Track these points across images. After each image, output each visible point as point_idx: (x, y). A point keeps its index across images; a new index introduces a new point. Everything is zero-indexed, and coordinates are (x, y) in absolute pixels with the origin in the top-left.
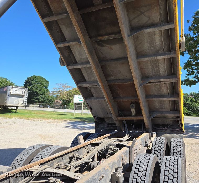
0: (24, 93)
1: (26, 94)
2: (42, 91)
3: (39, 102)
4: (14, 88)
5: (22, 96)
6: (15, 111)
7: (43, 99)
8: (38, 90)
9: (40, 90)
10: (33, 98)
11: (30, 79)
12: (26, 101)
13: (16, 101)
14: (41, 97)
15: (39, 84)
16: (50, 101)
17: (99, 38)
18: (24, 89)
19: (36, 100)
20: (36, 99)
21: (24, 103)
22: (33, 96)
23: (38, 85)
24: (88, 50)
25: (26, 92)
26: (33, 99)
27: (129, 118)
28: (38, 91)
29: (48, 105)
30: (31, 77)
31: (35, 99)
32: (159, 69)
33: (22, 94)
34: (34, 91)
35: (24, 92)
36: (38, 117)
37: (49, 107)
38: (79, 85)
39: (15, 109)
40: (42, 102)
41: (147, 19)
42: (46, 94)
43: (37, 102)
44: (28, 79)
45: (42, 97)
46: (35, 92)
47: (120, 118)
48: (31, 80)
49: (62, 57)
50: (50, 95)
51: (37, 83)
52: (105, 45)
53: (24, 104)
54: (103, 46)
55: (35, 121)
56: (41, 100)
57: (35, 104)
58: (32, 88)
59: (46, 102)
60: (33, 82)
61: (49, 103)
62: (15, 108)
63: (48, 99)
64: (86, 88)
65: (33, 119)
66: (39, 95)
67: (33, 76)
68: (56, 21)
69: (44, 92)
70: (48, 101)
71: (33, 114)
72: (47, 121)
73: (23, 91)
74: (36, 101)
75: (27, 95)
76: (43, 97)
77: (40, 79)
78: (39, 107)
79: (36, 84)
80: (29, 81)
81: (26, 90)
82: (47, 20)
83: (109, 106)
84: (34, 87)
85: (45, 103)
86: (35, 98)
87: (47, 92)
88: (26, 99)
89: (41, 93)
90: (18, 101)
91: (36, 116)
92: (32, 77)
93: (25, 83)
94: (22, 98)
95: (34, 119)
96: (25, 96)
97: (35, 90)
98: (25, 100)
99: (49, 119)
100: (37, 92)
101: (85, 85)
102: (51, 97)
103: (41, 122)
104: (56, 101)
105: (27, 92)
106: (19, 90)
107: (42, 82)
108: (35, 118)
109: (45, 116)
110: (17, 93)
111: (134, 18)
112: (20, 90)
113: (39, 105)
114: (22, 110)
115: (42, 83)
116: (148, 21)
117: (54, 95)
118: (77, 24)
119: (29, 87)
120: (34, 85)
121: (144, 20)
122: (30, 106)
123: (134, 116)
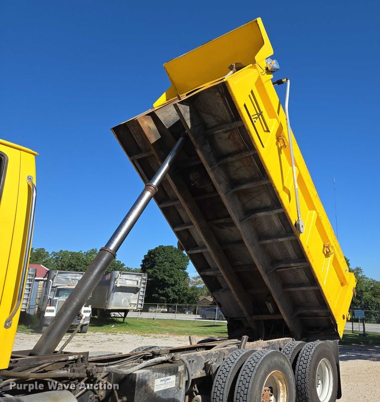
0: (139, 283)
1: (142, 285)
2: (175, 277)
3: (168, 302)
4: (123, 274)
5: (135, 290)
6: (121, 320)
7: (176, 294)
8: (168, 276)
9: (171, 276)
10: (157, 292)
11: (154, 254)
12: (142, 300)
13: (125, 301)
14: (172, 289)
15: (170, 262)
16: (190, 298)
17: (216, 222)
18: (141, 275)
19: (161, 298)
20: (163, 295)
21: (139, 303)
22: (157, 289)
23: (167, 264)
24: (204, 236)
25: (142, 282)
26: (157, 295)
27: (265, 317)
28: (167, 278)
29: (186, 307)
30: (154, 250)
31: (160, 295)
32: (287, 251)
33: (137, 286)
34: (160, 278)
35: (140, 281)
36: (162, 331)
37: (187, 313)
38: (201, 273)
39: (122, 317)
40: (174, 301)
41: (260, 203)
42: (182, 283)
43: (163, 302)
44: (150, 253)
45: (174, 291)
46: (161, 280)
47: (255, 317)
48: (155, 256)
49: (180, 242)
50: (190, 286)
51: (165, 261)
52: (224, 227)
53: (139, 306)
54: (223, 228)
55: (156, 338)
56: (173, 296)
57: (161, 306)
58: (156, 272)
59: (182, 302)
60: (158, 259)
61: (188, 303)
62: (123, 314)
63: (185, 295)
64: (210, 277)
65: (152, 335)
66: (168, 287)
67: (159, 246)
68: (174, 206)
69: (179, 279)
70: (185, 298)
71: (153, 327)
72: (177, 337)
73: (139, 279)
74: (162, 300)
75: (144, 288)
76: (177, 291)
77: (172, 253)
78: (168, 312)
79: (163, 263)
80: (152, 258)
81: (144, 278)
82: (164, 205)
83: (237, 299)
84: (160, 270)
85: (179, 303)
86: (160, 292)
87: (184, 279)
88: (143, 296)
89: (172, 281)
90: (129, 300)
91: (159, 329)
92: (156, 248)
93: (143, 261)
94: (135, 293)
95: (155, 335)
96: (142, 289)
97: (160, 276)
98: (141, 298)
99: (182, 335)
100: (165, 279)
101: (208, 273)
102: (193, 289)
103: (165, 339)
104: (201, 298)
105: (144, 282)
106: (131, 278)
107: (175, 258)
108: (156, 333)
109: (177, 329)
110: (128, 284)
111: (248, 202)
112: (134, 277)
113: (168, 307)
114: (134, 318)
115: (176, 260)
116: (261, 204)
117: (197, 284)
118: (190, 212)
119: (150, 271)
120: (160, 264)
121: (257, 203)
122: (151, 312)
123: (273, 314)
